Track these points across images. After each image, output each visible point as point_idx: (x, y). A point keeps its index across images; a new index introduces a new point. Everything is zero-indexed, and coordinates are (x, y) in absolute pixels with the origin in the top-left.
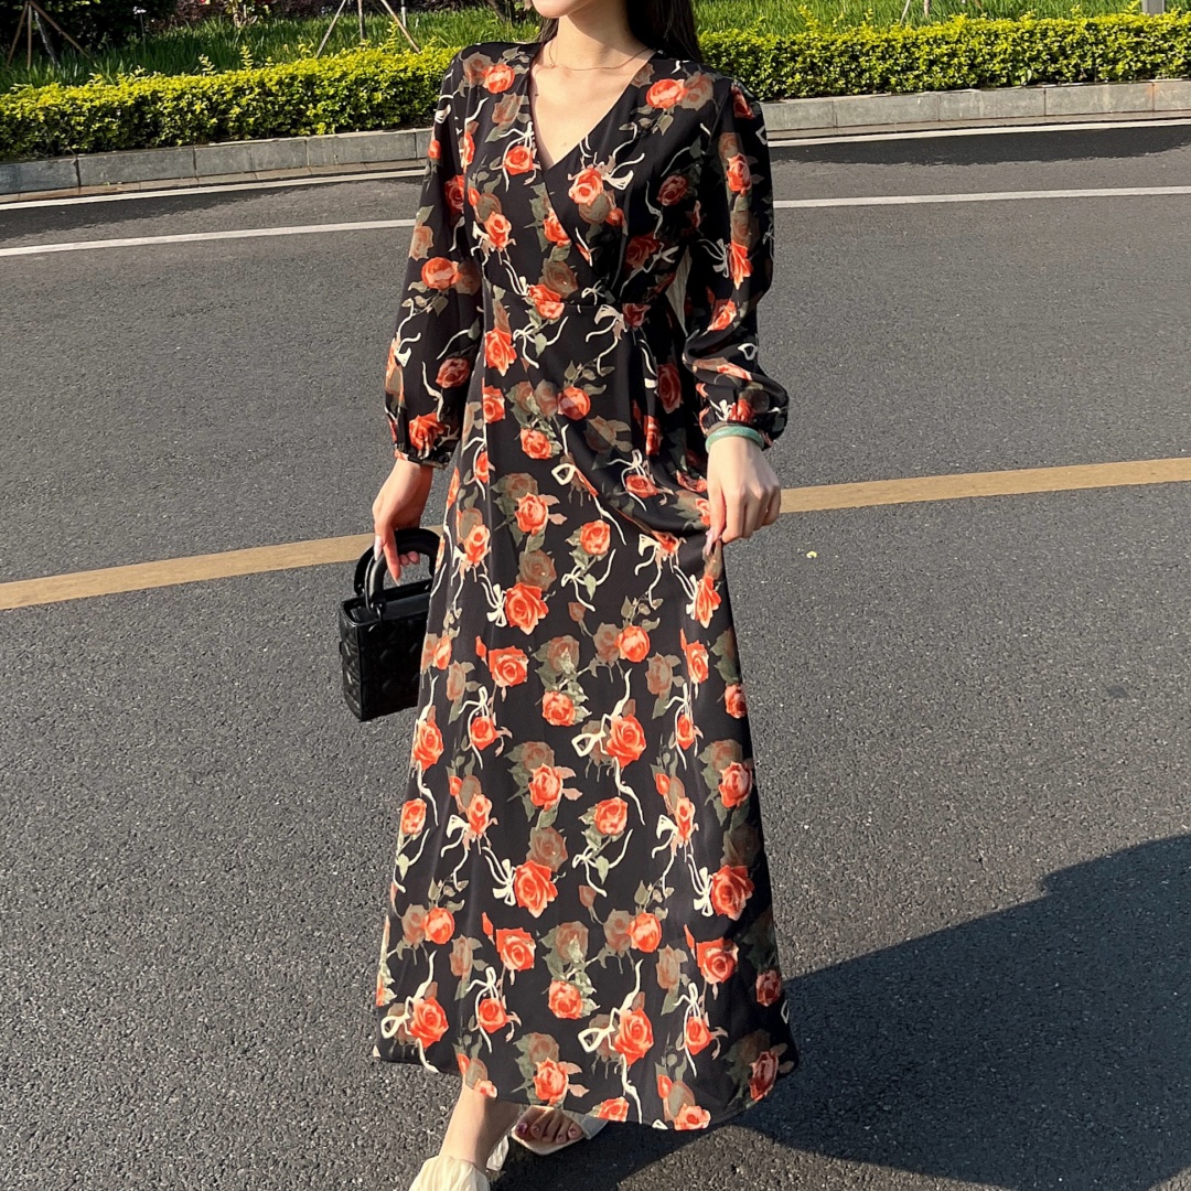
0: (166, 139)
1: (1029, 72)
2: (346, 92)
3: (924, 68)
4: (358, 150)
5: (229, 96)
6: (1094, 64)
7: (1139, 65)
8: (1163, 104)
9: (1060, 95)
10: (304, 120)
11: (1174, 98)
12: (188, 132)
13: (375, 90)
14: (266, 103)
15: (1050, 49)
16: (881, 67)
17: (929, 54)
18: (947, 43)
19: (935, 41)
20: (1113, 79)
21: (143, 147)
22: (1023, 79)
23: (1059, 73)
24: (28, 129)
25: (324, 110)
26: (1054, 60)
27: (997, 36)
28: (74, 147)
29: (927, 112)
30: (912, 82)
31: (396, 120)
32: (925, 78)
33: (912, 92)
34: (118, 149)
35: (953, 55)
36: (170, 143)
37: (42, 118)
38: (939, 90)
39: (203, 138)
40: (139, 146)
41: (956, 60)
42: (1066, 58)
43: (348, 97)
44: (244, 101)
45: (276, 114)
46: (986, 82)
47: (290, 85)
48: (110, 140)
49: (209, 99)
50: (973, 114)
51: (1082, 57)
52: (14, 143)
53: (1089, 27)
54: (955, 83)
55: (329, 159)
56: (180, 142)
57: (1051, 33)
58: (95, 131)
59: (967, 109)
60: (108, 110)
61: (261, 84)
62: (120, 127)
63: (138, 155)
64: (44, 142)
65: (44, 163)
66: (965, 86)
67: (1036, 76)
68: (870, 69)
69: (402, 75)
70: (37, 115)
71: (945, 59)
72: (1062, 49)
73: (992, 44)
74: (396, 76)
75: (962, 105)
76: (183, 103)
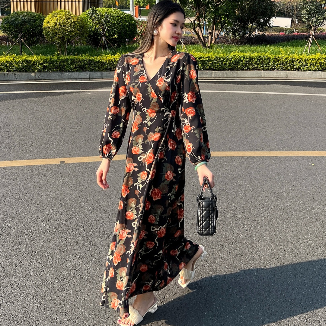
16: (299, 65)
17: (311, 62)
18: (315, 60)
19: (312, 59)
24: (105, 64)
29: (309, 76)
30: (306, 68)
32: (309, 68)
33: (305, 71)
38: (312, 71)
41: (317, 64)
46: (324, 70)
52: (102, 67)
54: (316, 70)
64: (108, 68)
65: (108, 72)
66: (318, 71)
68: (296, 65)
70: (107, 62)
75: (318, 75)
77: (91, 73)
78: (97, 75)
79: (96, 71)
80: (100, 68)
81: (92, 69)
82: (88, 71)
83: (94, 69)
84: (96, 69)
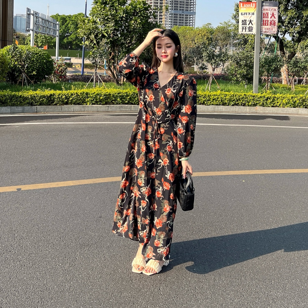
0: (55, 104)
1: (233, 103)
2: (94, 96)
3: (212, 100)
4: (96, 109)
5: (70, 95)
6: (245, 102)
7: (254, 103)
8: (259, 111)
9: (239, 108)
10: (85, 102)
11: (261, 110)
12: (60, 103)
13: (101, 96)
14: (77, 97)
15: (237, 99)
16: (203, 99)
17: (213, 98)
18: (217, 96)
19: (214, 95)
20: (249, 106)
21: (50, 105)
22: (231, 104)
23: (238, 104)
24: (26, 99)
25: (90, 100)
26: (237, 101)
27: (227, 95)
28: (36, 104)
30: (209, 103)
31: (104, 103)
32: (212, 103)
33: (209, 105)
34: (45, 105)
35: (218, 98)
36: (56, 104)
37: (30, 97)
38: (214, 105)
39: (63, 104)
40: (49, 105)
41: (218, 99)
42: (240, 101)
43: (95, 97)
44: (73, 97)
45: (79, 100)
46: (224, 104)
47: (83, 94)
48: (43, 103)
49: (66, 96)
50: (222, 111)
51: (243, 101)
53: (244, 95)
54: (218, 104)
55: (90, 110)
56: (58, 104)
57: (237, 95)
58: (41, 101)
59: (220, 109)
60: (44, 97)
61: (77, 93)
62: (46, 100)
63: (50, 107)
64: (30, 102)
65: (30, 107)
66: (220, 105)
67: (234, 104)
68: (201, 100)
69: (107, 93)
71: (216, 99)
72: (239, 99)
73: (226, 97)
74: (105, 94)
75: (219, 108)
76: (60, 96)
77: (13, 107)
78: (18, 110)
79: (17, 106)
80: (22, 102)
81: (13, 103)
82: (10, 105)
83: (15, 104)
84: (17, 103)
